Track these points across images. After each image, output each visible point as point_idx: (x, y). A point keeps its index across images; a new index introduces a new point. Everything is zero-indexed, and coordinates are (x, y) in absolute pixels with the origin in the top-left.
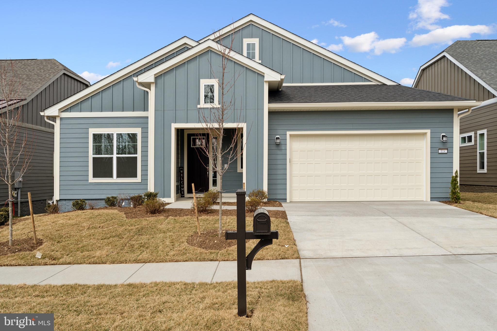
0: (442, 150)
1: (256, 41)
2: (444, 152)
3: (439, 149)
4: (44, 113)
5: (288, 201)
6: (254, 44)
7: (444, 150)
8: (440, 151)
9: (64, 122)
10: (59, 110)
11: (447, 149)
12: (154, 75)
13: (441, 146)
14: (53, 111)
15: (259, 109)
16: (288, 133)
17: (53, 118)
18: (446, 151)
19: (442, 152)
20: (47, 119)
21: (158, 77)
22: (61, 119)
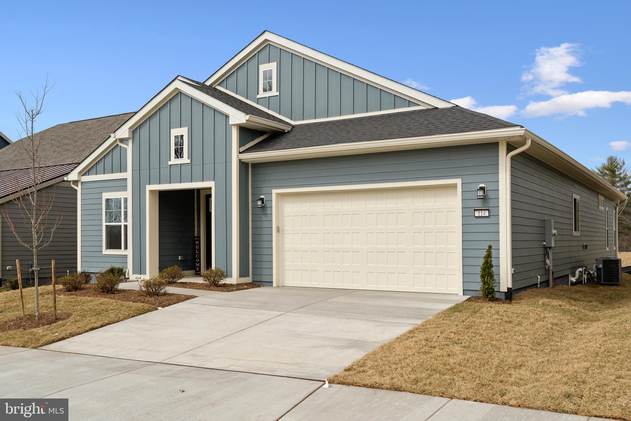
0: (480, 212)
1: (273, 66)
2: (484, 215)
3: (475, 210)
4: (68, 178)
5: (274, 284)
6: (271, 71)
7: (483, 212)
8: (477, 214)
9: (85, 186)
10: (80, 173)
11: (488, 210)
12: (129, 128)
13: (478, 204)
14: (73, 176)
15: (228, 162)
16: (274, 191)
17: (76, 182)
18: (487, 214)
19: (480, 215)
20: (74, 184)
21: (135, 130)
22: (82, 183)
